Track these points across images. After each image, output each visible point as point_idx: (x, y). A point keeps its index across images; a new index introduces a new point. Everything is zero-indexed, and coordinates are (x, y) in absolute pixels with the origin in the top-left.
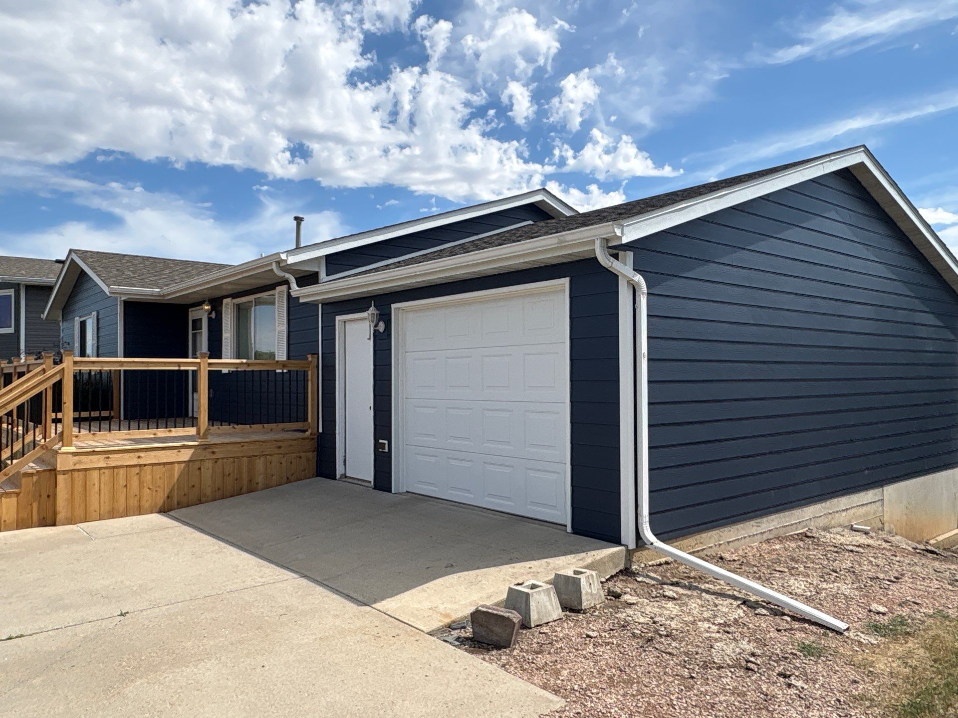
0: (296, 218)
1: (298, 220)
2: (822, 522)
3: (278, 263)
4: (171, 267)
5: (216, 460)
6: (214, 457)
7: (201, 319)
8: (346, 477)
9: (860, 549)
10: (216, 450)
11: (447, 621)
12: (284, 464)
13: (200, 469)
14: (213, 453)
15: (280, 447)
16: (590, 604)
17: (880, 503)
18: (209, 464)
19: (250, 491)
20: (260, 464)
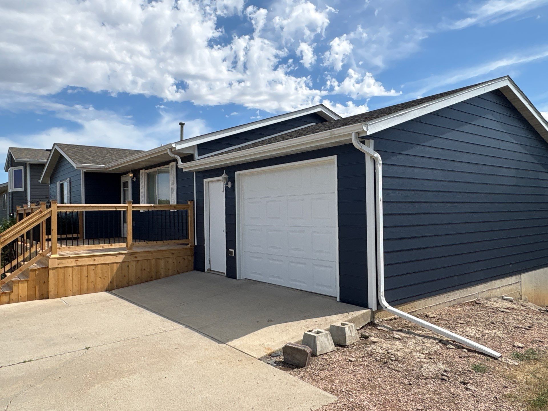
0: (181, 124)
1: (182, 125)
2: (486, 295)
3: (171, 149)
4: (111, 153)
5: (138, 262)
6: (136, 259)
7: (127, 182)
8: (210, 270)
9: (508, 311)
10: (136, 255)
11: (269, 352)
12: (176, 263)
13: (128, 266)
14: (136, 257)
15: (173, 254)
16: (351, 343)
17: (519, 283)
18: (133, 264)
19: (157, 279)
20: (162, 263)
